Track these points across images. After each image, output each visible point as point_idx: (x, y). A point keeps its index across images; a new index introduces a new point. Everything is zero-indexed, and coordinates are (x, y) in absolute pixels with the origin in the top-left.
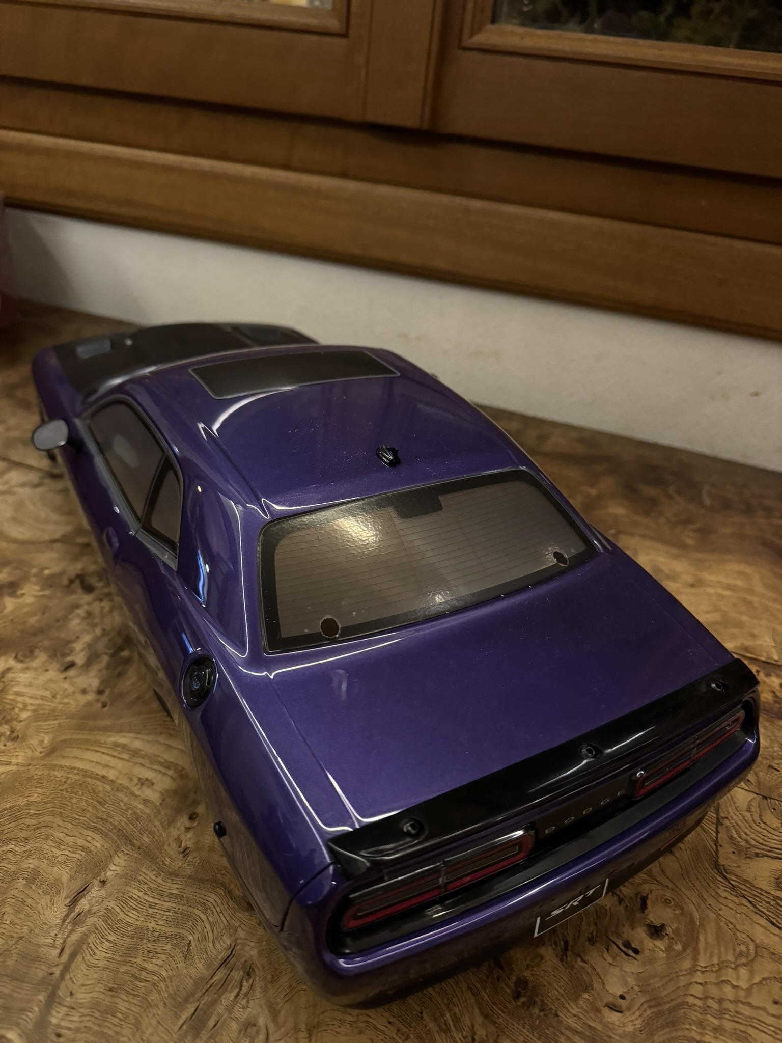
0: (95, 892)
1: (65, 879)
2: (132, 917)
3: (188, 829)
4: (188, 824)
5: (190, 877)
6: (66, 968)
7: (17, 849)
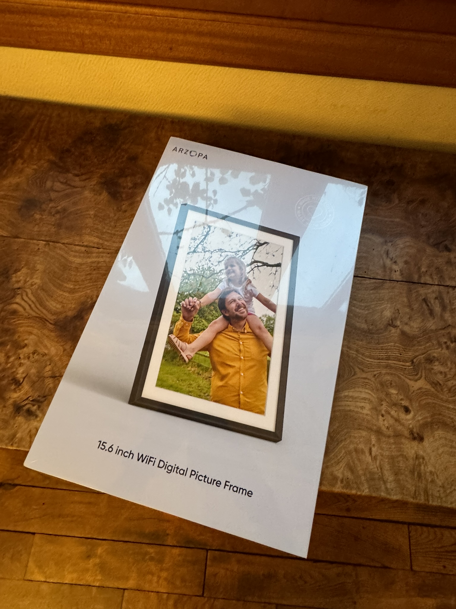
0: (374, 449)
1: (363, 447)
2: (387, 453)
3: (384, 420)
4: (383, 418)
5: (394, 436)
6: (382, 474)
7: (345, 443)
